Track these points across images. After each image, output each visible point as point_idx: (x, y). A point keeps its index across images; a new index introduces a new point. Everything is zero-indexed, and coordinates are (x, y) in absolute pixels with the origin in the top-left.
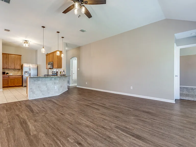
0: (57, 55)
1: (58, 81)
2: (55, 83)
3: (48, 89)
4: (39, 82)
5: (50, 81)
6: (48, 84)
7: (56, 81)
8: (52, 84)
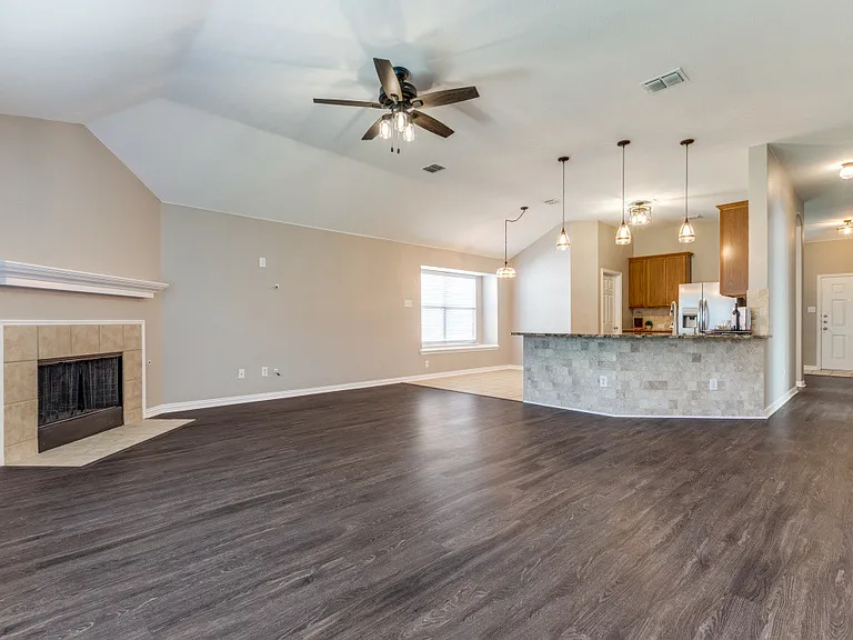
0: (617, 242)
1: (614, 359)
2: (600, 363)
3: (575, 383)
4: (549, 352)
5: (584, 352)
6: (575, 364)
7: (605, 354)
8: (590, 363)
